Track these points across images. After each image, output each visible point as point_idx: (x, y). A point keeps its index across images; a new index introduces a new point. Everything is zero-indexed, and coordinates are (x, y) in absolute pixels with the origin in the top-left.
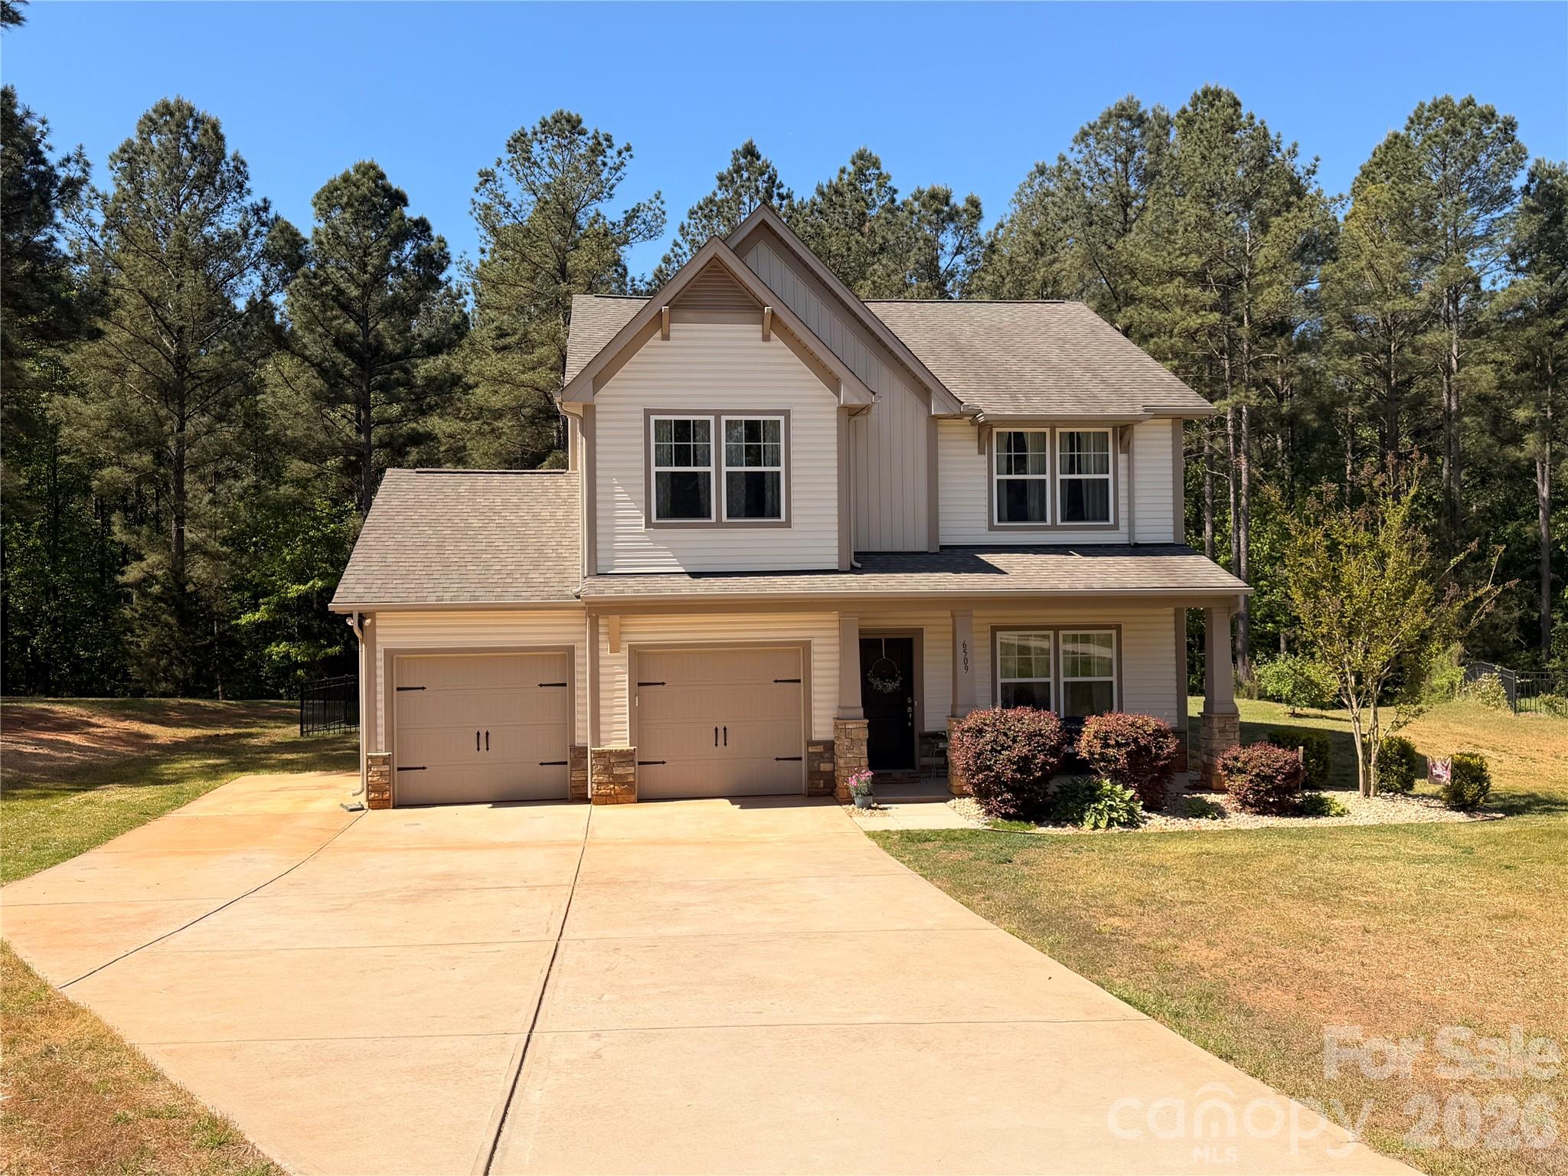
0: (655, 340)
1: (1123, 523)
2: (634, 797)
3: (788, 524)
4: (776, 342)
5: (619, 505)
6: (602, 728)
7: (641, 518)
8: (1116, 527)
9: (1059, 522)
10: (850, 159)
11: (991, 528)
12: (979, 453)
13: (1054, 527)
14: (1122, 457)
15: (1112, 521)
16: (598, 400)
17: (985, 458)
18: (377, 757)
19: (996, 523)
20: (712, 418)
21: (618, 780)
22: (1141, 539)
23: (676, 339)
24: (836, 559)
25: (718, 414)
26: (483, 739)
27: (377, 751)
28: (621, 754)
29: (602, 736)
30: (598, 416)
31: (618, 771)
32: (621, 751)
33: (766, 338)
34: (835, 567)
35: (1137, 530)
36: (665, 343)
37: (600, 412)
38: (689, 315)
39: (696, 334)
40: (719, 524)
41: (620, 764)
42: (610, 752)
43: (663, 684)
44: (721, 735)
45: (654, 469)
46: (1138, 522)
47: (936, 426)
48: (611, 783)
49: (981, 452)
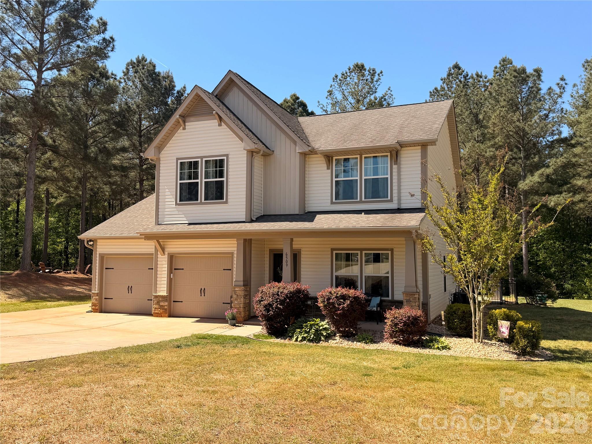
0: (180, 130)
1: (395, 198)
2: (167, 315)
3: (226, 202)
4: (224, 126)
5: (167, 197)
6: (158, 286)
7: (174, 201)
8: (391, 200)
9: (363, 199)
10: (498, 62)
11: (332, 203)
12: (327, 169)
13: (361, 202)
14: (395, 167)
15: (389, 198)
16: (161, 156)
17: (330, 171)
18: (95, 293)
19: (334, 200)
20: (199, 160)
21: (161, 307)
22: (403, 206)
23: (188, 129)
24: (244, 216)
25: (201, 158)
26: (130, 289)
27: (95, 291)
28: (162, 297)
29: (158, 289)
30: (161, 162)
31: (162, 304)
32: (162, 296)
33: (220, 125)
34: (244, 220)
35: (402, 202)
36: (184, 131)
37: (162, 160)
38: (192, 119)
39: (193, 126)
40: (201, 203)
41: (162, 301)
42: (159, 296)
43: (183, 269)
44: (203, 291)
45: (179, 182)
46: (402, 198)
47: (305, 158)
48: (159, 308)
49: (328, 169)
